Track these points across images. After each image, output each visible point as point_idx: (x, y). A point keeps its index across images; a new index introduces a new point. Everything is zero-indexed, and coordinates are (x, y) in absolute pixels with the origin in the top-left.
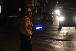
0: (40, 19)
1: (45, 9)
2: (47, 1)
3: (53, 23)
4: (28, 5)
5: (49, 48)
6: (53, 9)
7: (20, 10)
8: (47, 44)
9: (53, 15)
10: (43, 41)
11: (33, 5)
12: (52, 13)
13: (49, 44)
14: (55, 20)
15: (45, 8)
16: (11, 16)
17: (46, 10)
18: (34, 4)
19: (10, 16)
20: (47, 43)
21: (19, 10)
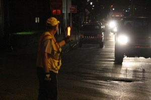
0: (77, 39)
1: (88, 20)
2: (91, 3)
3: (104, 46)
4: (54, 11)
5: (95, 96)
6: (104, 20)
7: (37, 20)
8: (92, 87)
9: (104, 30)
10: (84, 82)
11: (64, 12)
12: (102, 27)
13: (96, 88)
14: (107, 40)
15: (87, 17)
16: (20, 33)
17: (90, 21)
18: (66, 9)
19: (17, 33)
20: (91, 85)
21: (36, 22)
